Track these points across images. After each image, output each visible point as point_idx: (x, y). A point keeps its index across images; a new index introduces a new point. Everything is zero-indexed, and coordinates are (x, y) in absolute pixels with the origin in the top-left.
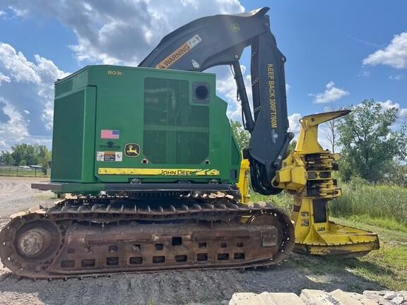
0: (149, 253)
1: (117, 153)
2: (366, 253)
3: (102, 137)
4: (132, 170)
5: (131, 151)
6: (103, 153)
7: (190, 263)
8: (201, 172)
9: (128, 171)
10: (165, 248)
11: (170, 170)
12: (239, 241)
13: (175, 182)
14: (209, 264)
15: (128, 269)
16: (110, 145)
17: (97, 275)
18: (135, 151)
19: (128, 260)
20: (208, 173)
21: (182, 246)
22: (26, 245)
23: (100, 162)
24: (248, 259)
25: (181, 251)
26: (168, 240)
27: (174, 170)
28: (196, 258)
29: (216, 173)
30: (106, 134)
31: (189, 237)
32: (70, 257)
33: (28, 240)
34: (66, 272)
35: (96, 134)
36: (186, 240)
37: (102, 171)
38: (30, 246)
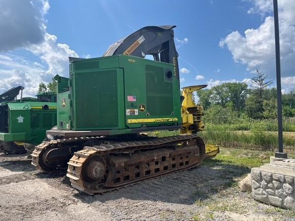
0: (153, 167)
1: (135, 110)
2: (215, 155)
3: (128, 100)
4: (143, 120)
5: (142, 108)
6: (129, 110)
7: (170, 170)
8: (171, 120)
9: (141, 120)
10: (159, 164)
11: (158, 119)
12: (186, 155)
13: (159, 126)
14: (177, 169)
15: (145, 178)
16: (133, 106)
17: (132, 184)
18: (143, 109)
19: (144, 173)
20: (174, 120)
21: (166, 161)
22: (96, 172)
23: (128, 116)
24: (190, 164)
25: (166, 164)
26: (160, 158)
27: (160, 119)
28: (171, 167)
29: (177, 119)
30: (130, 99)
31: (168, 155)
32: (118, 176)
33: (97, 169)
34: (117, 185)
35: (125, 99)
36: (168, 157)
37: (129, 121)
38: (98, 173)
